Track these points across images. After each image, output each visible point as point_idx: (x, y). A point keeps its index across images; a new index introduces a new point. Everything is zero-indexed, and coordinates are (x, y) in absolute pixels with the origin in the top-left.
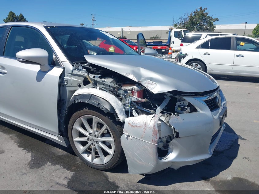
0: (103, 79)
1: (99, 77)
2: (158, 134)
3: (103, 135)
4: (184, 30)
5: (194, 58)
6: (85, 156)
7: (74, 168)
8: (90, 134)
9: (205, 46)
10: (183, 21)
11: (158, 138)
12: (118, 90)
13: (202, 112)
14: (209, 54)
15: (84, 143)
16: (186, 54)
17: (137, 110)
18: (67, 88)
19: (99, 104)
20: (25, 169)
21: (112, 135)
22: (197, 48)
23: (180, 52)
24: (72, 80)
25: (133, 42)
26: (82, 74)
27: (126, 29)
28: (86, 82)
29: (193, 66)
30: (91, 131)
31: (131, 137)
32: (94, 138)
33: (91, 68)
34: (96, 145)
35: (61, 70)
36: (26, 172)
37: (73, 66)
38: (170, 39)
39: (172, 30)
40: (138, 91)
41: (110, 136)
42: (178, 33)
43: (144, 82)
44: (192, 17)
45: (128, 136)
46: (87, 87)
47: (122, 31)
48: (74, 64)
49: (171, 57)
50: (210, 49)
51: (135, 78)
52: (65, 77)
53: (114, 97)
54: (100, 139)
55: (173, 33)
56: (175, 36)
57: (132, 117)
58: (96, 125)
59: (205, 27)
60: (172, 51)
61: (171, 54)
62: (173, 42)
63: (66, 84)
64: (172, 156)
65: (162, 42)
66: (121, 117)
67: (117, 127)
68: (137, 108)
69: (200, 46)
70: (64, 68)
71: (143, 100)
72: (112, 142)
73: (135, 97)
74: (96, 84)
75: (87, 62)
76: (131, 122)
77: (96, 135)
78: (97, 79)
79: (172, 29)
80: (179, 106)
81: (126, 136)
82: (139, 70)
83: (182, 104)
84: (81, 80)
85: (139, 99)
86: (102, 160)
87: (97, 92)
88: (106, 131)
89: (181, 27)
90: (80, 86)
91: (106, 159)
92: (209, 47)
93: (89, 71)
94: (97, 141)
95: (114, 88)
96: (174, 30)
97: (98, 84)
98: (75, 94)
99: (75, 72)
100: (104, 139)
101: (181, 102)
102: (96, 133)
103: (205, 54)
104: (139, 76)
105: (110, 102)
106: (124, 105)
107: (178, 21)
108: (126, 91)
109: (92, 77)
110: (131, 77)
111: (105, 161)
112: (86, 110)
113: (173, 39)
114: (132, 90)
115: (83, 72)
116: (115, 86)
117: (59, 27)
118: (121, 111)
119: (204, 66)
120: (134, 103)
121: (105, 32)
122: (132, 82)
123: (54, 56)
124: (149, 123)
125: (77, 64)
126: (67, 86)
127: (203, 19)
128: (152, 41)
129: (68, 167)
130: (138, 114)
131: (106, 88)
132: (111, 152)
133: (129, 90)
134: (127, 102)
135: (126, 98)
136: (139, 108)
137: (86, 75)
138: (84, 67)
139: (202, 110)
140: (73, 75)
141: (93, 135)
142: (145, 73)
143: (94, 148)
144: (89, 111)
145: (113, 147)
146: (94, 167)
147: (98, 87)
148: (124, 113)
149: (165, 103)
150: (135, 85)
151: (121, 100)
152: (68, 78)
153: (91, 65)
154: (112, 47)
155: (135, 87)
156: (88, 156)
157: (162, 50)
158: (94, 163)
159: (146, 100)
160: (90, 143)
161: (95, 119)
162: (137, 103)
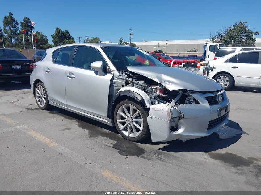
0: (138, 82)
1: (135, 80)
2: (171, 115)
3: (136, 118)
4: (219, 45)
5: (222, 71)
6: (124, 132)
7: (116, 139)
8: (128, 117)
9: (233, 60)
10: (221, 35)
11: (171, 117)
12: (147, 88)
13: (203, 104)
14: (237, 68)
15: (123, 123)
16: (214, 67)
17: (159, 101)
18: (115, 87)
19: (134, 96)
20: (86, 138)
21: (142, 117)
22: (225, 62)
23: (208, 65)
24: (118, 82)
25: (167, 56)
26: (125, 78)
27: (162, 43)
28: (127, 83)
29: (221, 78)
30: (129, 115)
31: (153, 117)
32: (130, 119)
33: (130, 74)
34: (132, 124)
35: (112, 76)
36: (87, 139)
37: (119, 73)
38: (205, 53)
39: (208, 45)
40: (160, 89)
41: (141, 118)
42: (214, 47)
43: (164, 83)
44: (231, 31)
45: (152, 116)
46: (127, 87)
47: (158, 45)
48: (120, 72)
49: (199, 70)
50: (238, 62)
51: (158, 80)
52: (114, 80)
53: (144, 93)
54: (134, 120)
55: (208, 47)
56: (211, 50)
57: (155, 105)
58: (132, 111)
59: (244, 40)
60: (201, 64)
61: (199, 66)
62: (208, 56)
63: (114, 84)
64: (180, 131)
65: (197, 56)
66: (148, 105)
67: (145, 112)
68: (159, 100)
69: (229, 60)
70: (113, 74)
71: (163, 96)
72: (141, 122)
73: (158, 93)
74: (133, 84)
75: (128, 71)
76: (154, 108)
77: (132, 117)
78: (134, 81)
79: (207, 43)
80: (188, 100)
81: (151, 116)
82: (161, 76)
83: (190, 98)
84: (124, 82)
85: (160, 94)
86: (135, 135)
87: (133, 89)
88: (138, 115)
89: (218, 41)
90: (123, 86)
91: (138, 134)
92: (237, 62)
93: (129, 76)
94: (132, 122)
95: (144, 87)
96: (209, 44)
97: (134, 85)
98: (120, 91)
99: (121, 77)
100: (137, 120)
101: (189, 98)
102: (132, 116)
103: (233, 68)
104: (161, 79)
105: (142, 96)
106: (150, 98)
107: (215, 35)
108: (152, 89)
109: (131, 80)
110: (156, 80)
111: (137, 135)
112: (126, 101)
113: (209, 53)
114: (156, 89)
115: (125, 77)
116: (145, 85)
117: (109, 47)
118: (148, 101)
119: (232, 78)
120: (157, 97)
121: (141, 50)
122: (156, 84)
123: (107, 67)
124: (165, 108)
125: (122, 72)
126: (115, 86)
127: (242, 33)
128: (187, 55)
129: (113, 138)
130: (159, 103)
131: (140, 87)
132: (141, 128)
133: (154, 88)
134: (153, 96)
135: (152, 93)
136: (160, 100)
137: (127, 78)
138: (126, 74)
139: (203, 103)
140: (119, 78)
141: (130, 118)
142: (165, 77)
143: (130, 126)
144: (128, 101)
145: (142, 126)
146: (129, 139)
147: (134, 86)
148: (150, 103)
149: (178, 98)
150: (158, 85)
151: (149, 95)
152: (116, 81)
153: (131, 72)
154: (147, 61)
155: (158, 87)
156: (126, 132)
157: (191, 63)
158: (129, 137)
159: (165, 95)
160: (128, 123)
161: (132, 107)
162: (159, 97)
